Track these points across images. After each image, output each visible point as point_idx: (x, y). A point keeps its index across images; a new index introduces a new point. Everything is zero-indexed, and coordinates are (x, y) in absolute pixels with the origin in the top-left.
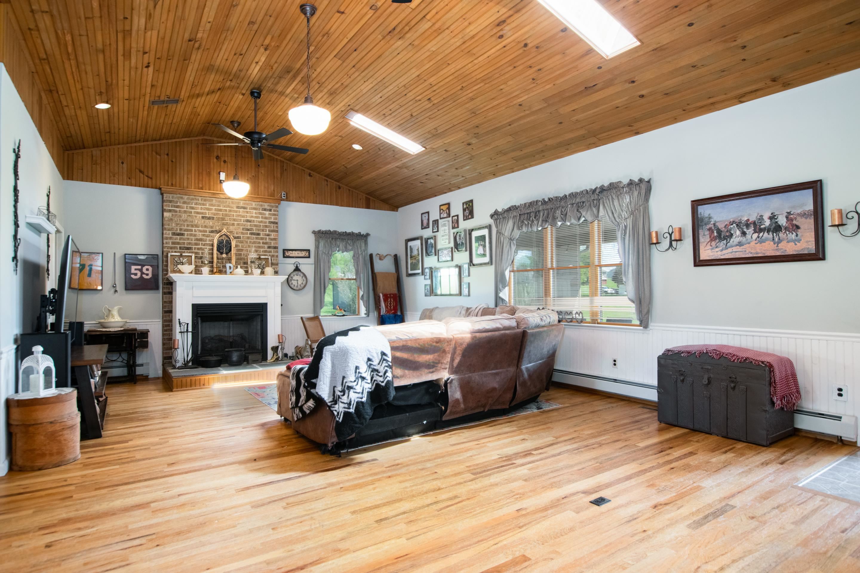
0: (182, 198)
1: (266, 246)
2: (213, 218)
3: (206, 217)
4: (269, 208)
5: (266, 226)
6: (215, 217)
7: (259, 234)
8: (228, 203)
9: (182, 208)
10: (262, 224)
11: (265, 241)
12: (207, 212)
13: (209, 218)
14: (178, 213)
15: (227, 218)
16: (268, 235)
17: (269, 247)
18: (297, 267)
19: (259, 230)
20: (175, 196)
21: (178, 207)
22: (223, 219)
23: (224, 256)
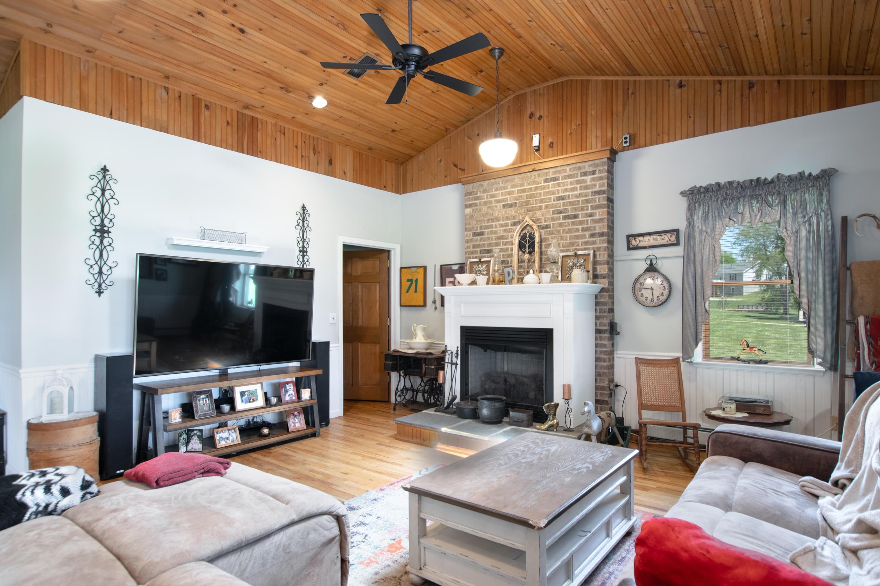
0: (482, 185)
1: (587, 234)
2: (516, 203)
3: (507, 204)
4: (591, 169)
5: (587, 201)
6: (518, 201)
7: (576, 216)
8: (533, 177)
9: (483, 199)
10: (580, 199)
11: (585, 226)
12: (508, 197)
13: (511, 206)
14: (478, 207)
15: (532, 200)
16: (591, 215)
17: (592, 235)
18: (651, 264)
19: (576, 209)
20: (475, 184)
21: (478, 198)
22: (527, 203)
23: (527, 256)
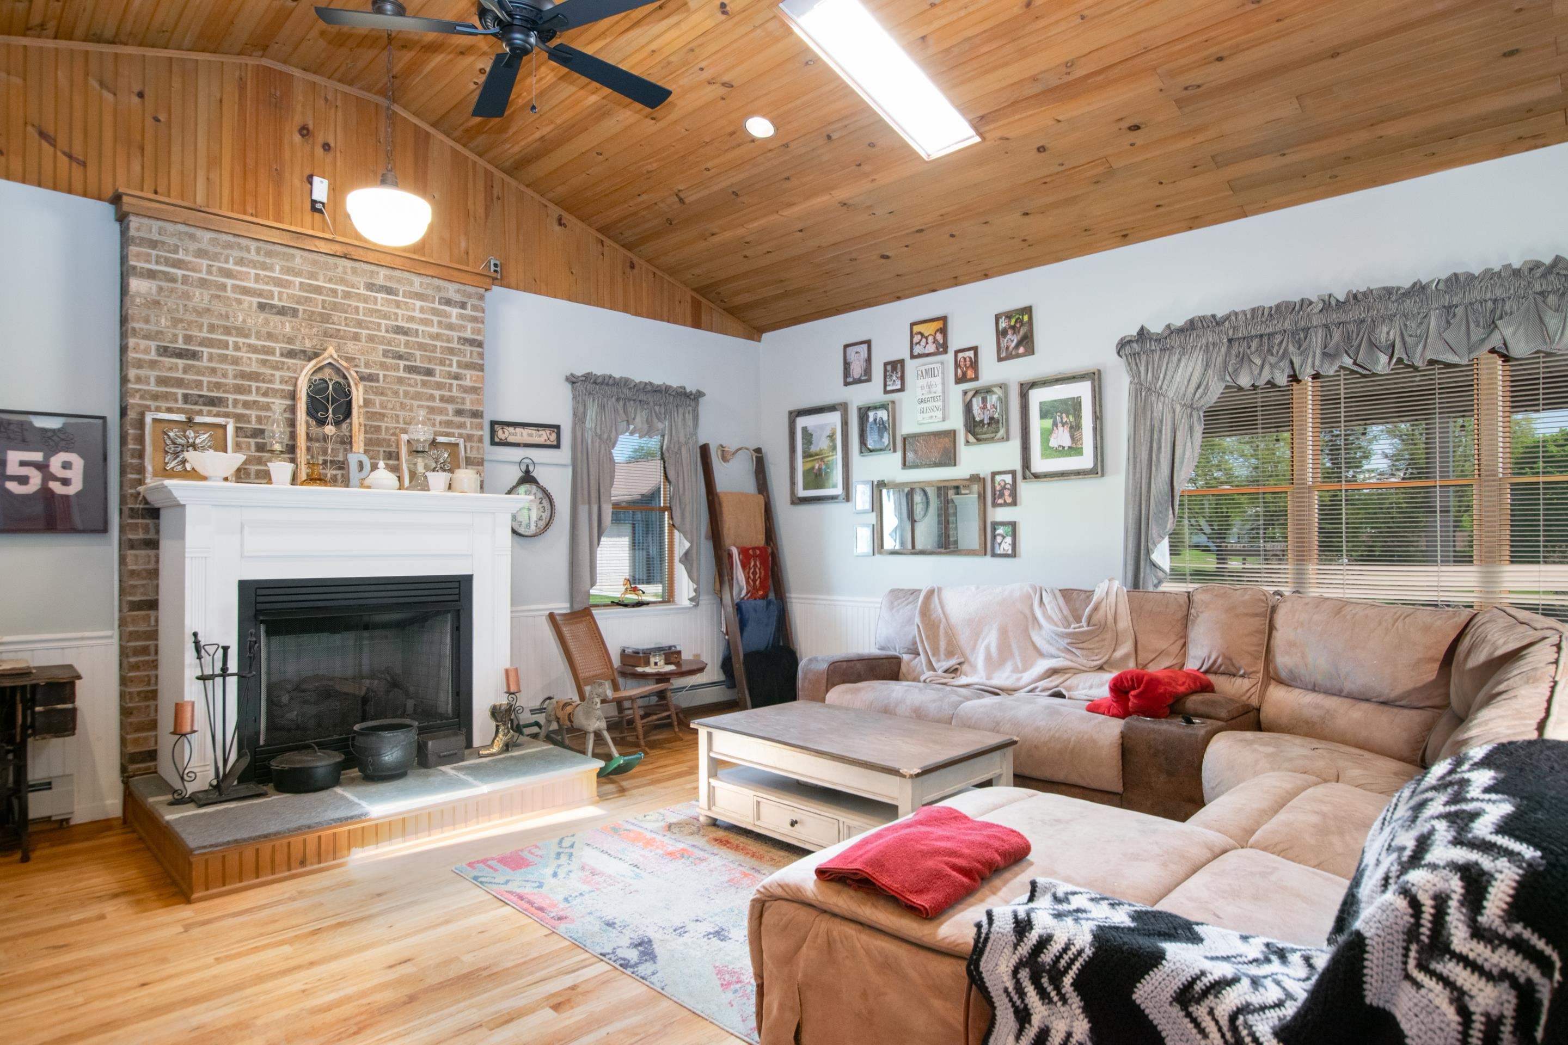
0: (192, 237)
1: (451, 408)
2: (295, 312)
3: (272, 306)
4: (458, 298)
5: (451, 351)
6: (301, 308)
7: (429, 372)
8: (340, 270)
9: (194, 270)
10: (438, 344)
11: (447, 394)
12: (276, 290)
13: (282, 311)
14: (179, 285)
15: (336, 316)
16: (457, 377)
17: (459, 412)
18: (527, 472)
19: (430, 360)
20: (170, 227)
21: (178, 264)
22: (325, 318)
23: (330, 429)
